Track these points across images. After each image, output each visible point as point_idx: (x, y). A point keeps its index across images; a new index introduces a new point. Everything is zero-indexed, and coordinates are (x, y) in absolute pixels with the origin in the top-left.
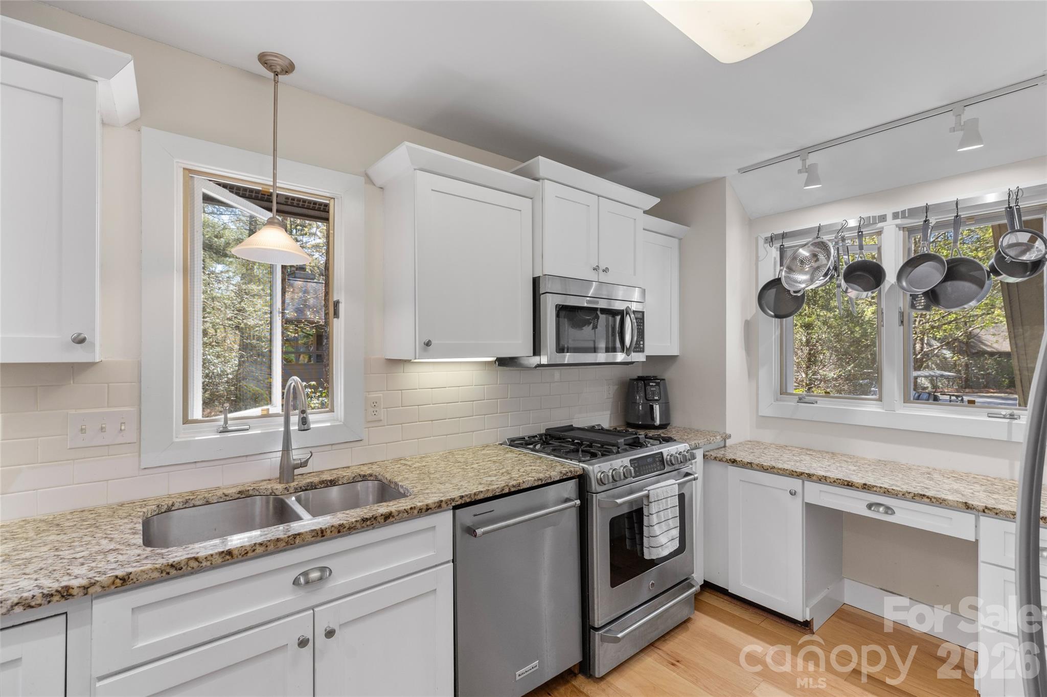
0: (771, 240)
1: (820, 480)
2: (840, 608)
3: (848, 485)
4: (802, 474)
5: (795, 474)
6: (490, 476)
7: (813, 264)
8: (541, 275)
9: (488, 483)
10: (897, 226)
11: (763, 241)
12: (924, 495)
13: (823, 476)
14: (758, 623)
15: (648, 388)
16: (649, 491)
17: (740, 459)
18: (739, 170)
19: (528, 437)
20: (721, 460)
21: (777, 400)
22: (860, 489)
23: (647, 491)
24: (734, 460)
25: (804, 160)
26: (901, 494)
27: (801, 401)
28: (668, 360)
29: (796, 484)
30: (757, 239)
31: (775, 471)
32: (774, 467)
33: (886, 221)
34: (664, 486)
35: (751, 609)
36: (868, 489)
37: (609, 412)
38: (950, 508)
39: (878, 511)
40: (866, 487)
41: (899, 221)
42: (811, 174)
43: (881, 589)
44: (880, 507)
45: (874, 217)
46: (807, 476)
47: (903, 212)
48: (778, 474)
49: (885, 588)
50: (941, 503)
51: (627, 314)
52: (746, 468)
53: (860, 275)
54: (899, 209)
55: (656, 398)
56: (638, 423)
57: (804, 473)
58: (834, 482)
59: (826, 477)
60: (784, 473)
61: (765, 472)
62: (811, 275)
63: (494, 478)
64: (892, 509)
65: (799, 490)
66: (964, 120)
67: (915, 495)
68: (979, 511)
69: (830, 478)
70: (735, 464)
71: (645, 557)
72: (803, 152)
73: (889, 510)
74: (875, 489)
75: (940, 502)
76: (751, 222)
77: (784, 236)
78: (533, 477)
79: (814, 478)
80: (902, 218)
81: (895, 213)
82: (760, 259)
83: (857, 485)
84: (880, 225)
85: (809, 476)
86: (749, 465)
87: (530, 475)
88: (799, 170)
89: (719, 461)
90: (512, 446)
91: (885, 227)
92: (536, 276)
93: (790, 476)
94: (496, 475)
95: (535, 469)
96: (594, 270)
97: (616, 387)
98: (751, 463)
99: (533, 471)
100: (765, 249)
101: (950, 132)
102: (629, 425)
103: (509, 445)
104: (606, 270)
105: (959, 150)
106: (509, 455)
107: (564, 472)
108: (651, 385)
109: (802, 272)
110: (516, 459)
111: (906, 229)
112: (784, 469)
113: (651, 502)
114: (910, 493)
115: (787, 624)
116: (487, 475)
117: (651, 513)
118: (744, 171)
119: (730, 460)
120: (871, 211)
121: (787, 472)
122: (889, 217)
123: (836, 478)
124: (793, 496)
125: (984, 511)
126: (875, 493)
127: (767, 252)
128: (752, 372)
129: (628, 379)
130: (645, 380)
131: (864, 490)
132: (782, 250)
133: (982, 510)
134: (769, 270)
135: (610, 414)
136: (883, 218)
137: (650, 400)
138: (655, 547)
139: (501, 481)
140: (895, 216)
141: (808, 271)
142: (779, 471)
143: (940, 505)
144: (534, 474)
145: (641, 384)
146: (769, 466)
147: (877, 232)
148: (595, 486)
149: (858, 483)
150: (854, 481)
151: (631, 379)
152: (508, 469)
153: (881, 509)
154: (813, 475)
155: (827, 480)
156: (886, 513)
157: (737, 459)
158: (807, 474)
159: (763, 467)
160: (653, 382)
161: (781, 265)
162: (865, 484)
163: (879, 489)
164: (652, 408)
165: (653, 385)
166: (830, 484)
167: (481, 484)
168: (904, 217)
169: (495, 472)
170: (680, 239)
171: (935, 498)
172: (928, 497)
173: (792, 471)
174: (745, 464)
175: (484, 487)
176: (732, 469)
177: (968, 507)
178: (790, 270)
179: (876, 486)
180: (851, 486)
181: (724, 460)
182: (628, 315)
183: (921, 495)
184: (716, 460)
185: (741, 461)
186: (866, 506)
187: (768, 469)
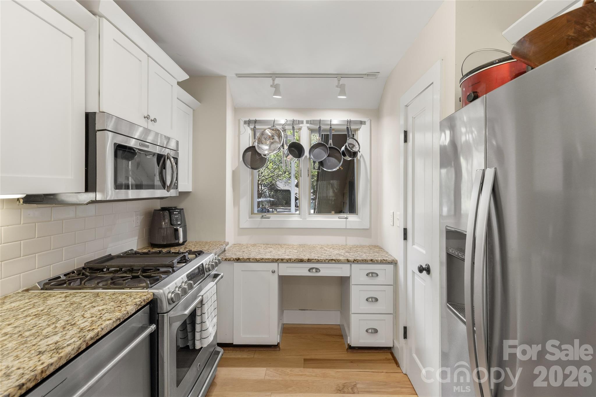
0: (248, 123)
1: (288, 261)
2: (283, 327)
3: (301, 261)
4: (278, 259)
5: (274, 260)
6: (47, 337)
7: (271, 140)
8: (97, 111)
9: (53, 347)
10: (308, 127)
11: (243, 122)
12: (333, 259)
13: (289, 259)
14: (252, 356)
15: (173, 216)
16: (202, 296)
17: (242, 257)
18: (236, 74)
19: (65, 275)
20: (229, 260)
21: (250, 218)
22: (307, 262)
23: (201, 297)
24: (239, 258)
25: (274, 80)
26: (324, 261)
27: (263, 217)
28: (184, 195)
29: (274, 266)
30: (239, 121)
31: (263, 260)
32: (263, 259)
33: (303, 124)
34: (210, 289)
35: (246, 349)
36: (310, 261)
37: (137, 238)
38: (343, 263)
39: (313, 272)
40: (309, 261)
41: (308, 125)
42: (277, 90)
43: (300, 310)
44: (313, 269)
45: (299, 121)
46: (281, 260)
47: (311, 121)
48: (265, 262)
49: (301, 309)
50: (339, 262)
51: (168, 158)
52: (246, 262)
53: (293, 150)
54: (309, 119)
55: (179, 223)
56: (163, 243)
57: (279, 259)
58: (295, 261)
59: (290, 259)
60: (269, 261)
61: (258, 263)
62: (269, 147)
63: (56, 338)
64: (319, 269)
65: (276, 270)
66: (341, 84)
67: (329, 260)
68: (352, 262)
69: (292, 259)
70: (239, 261)
71: (196, 348)
72: (274, 76)
73: (318, 270)
74: (313, 261)
75: (337, 261)
76: (237, 110)
77: (256, 122)
78: (110, 319)
79: (285, 261)
80: (310, 124)
81: (307, 120)
82: (241, 133)
83: (305, 260)
84: (301, 125)
85: (282, 260)
86: (248, 260)
87: (104, 318)
88: (271, 85)
89: (228, 261)
90: (46, 289)
91: (303, 127)
92: (89, 111)
93: (272, 262)
94: (56, 334)
95: (103, 310)
96: (145, 118)
97: (142, 217)
98: (249, 259)
99: (103, 312)
100: (244, 128)
101: (336, 87)
102: (153, 245)
103: (42, 289)
104: (154, 120)
105: (338, 97)
106: (51, 301)
107: (139, 303)
108: (175, 214)
109: (266, 144)
110: (66, 303)
111: (310, 129)
112: (269, 258)
113: (203, 305)
114: (327, 259)
115: (267, 349)
116: (41, 337)
117: (203, 312)
118: (239, 76)
119: (235, 259)
120: (297, 117)
121: (271, 260)
122: (305, 122)
123: (295, 258)
124: (274, 274)
125: (354, 262)
126: (313, 263)
127: (245, 130)
128: (236, 202)
129: (153, 209)
130: (169, 210)
131: (308, 262)
132: (254, 130)
133: (353, 261)
134: (247, 141)
135: (138, 239)
136: (302, 122)
137: (174, 225)
138: (205, 338)
139: (71, 338)
140: (307, 122)
141: (268, 144)
142: (266, 260)
143: (338, 263)
144: (107, 316)
145: (167, 213)
146: (260, 259)
147: (299, 129)
148: (167, 306)
149: (305, 259)
150: (303, 258)
151: (154, 210)
152: (67, 318)
153: (314, 270)
154: (284, 259)
155: (291, 260)
156: (316, 272)
157: (240, 258)
158: (281, 259)
159: (256, 260)
160: (176, 212)
161: (255, 138)
162: (309, 259)
163: (315, 260)
164: (176, 230)
165: (176, 214)
166: (293, 262)
167: (41, 353)
168: (311, 124)
169: (49, 329)
170: (194, 110)
171: (337, 260)
172: (334, 260)
173: (273, 259)
174: (245, 260)
175: (51, 357)
176: (237, 265)
177: (348, 261)
178: (260, 142)
179: (313, 259)
180: (302, 261)
181: (232, 259)
182: (168, 160)
183: (331, 259)
184: (226, 261)
185: (243, 258)
186: (308, 271)
187: (259, 260)
